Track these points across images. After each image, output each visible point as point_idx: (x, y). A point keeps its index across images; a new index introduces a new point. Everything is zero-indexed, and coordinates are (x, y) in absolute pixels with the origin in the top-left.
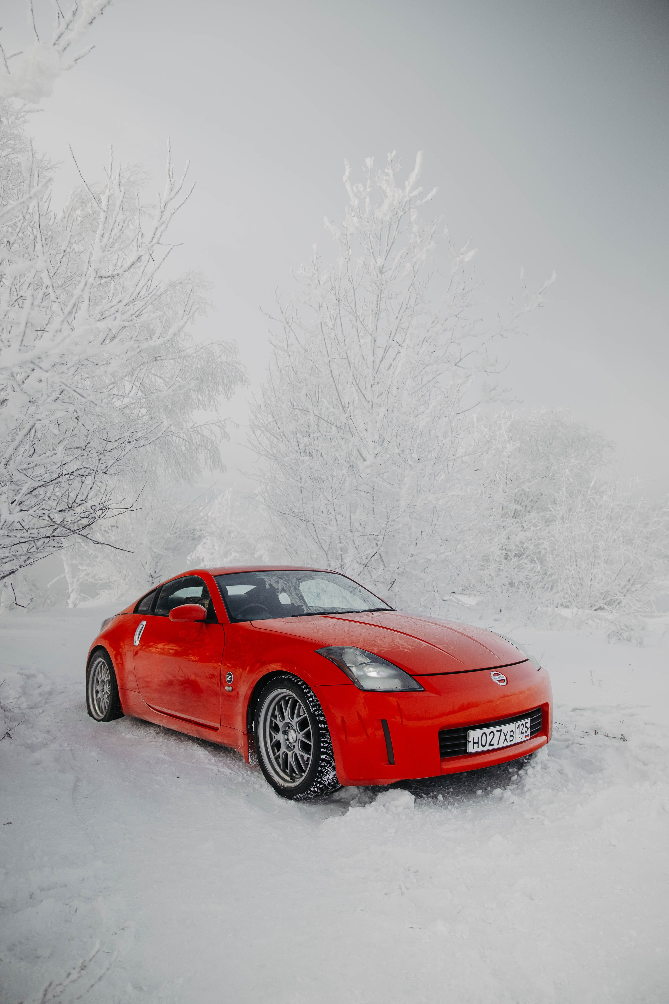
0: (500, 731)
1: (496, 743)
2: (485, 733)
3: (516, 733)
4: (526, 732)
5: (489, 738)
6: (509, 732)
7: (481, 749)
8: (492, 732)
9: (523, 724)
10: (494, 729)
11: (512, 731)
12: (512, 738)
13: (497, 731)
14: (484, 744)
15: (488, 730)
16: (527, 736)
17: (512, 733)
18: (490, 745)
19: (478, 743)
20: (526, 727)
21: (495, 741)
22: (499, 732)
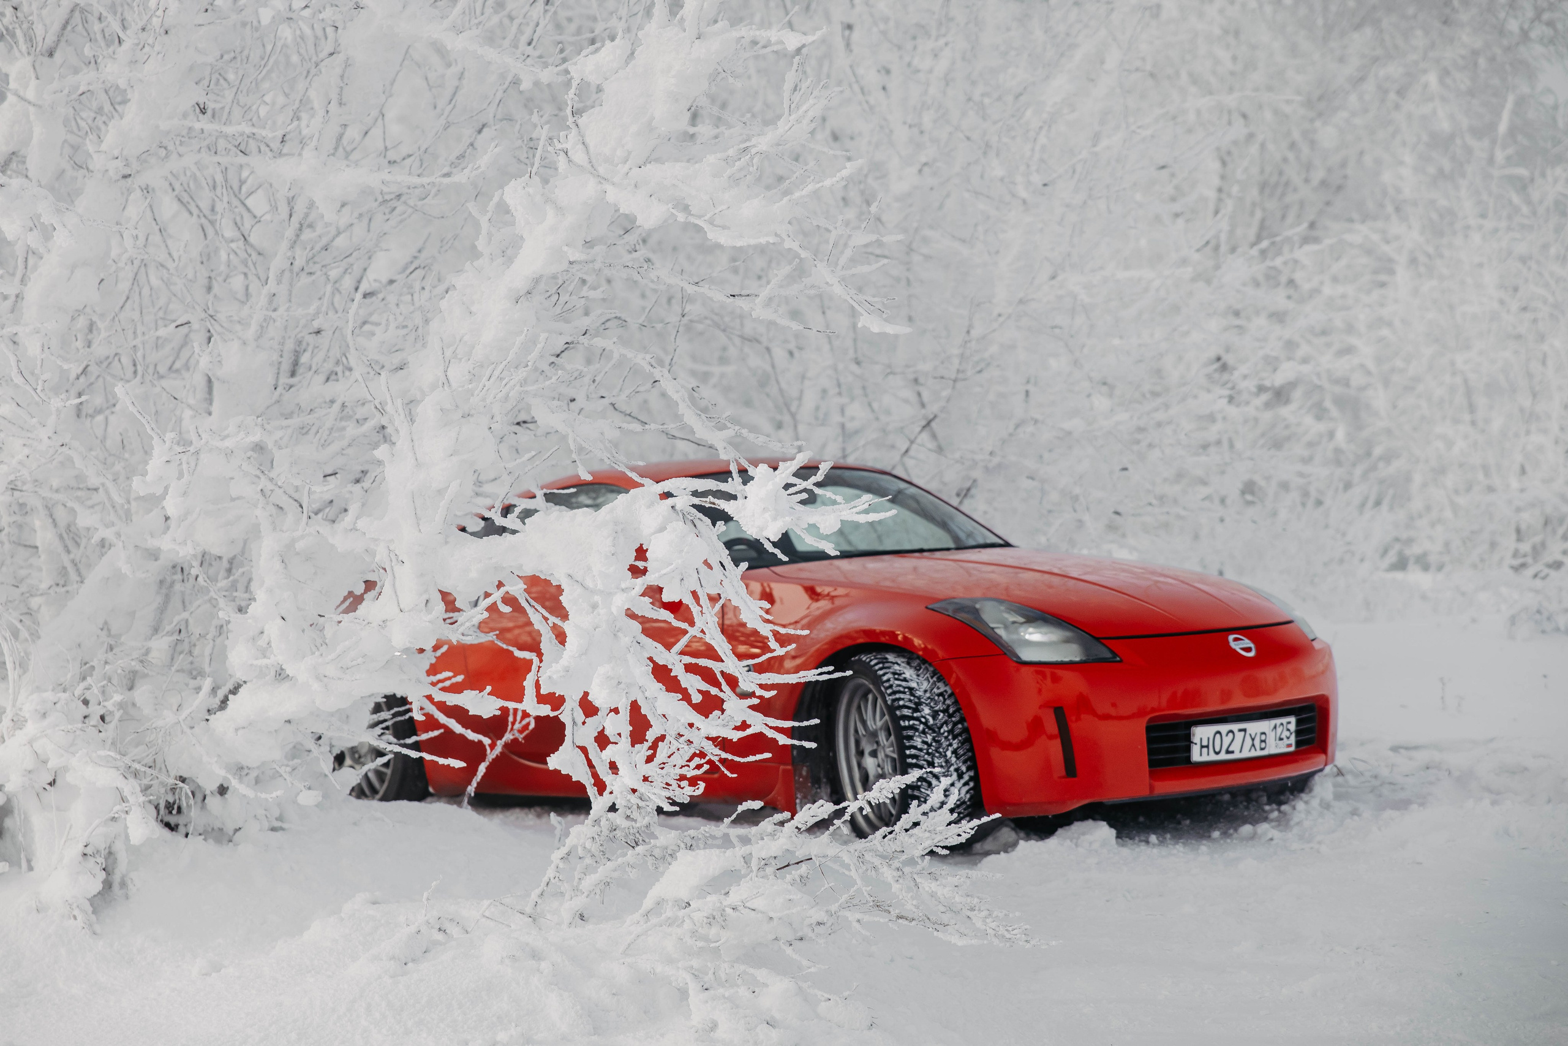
0: (1245, 730)
1: (1237, 750)
2: (1219, 732)
3: (1271, 738)
4: (1288, 738)
5: (1227, 740)
6: (1258, 735)
7: (1213, 757)
8: (1231, 731)
9: (1282, 724)
10: (1235, 727)
11: (1264, 733)
12: (1263, 745)
13: (1240, 730)
14: (1217, 750)
15: (1224, 728)
16: (1289, 746)
17: (1263, 737)
18: (1228, 752)
19: (1207, 747)
20: (1288, 730)
21: (1235, 747)
22: (1243, 733)
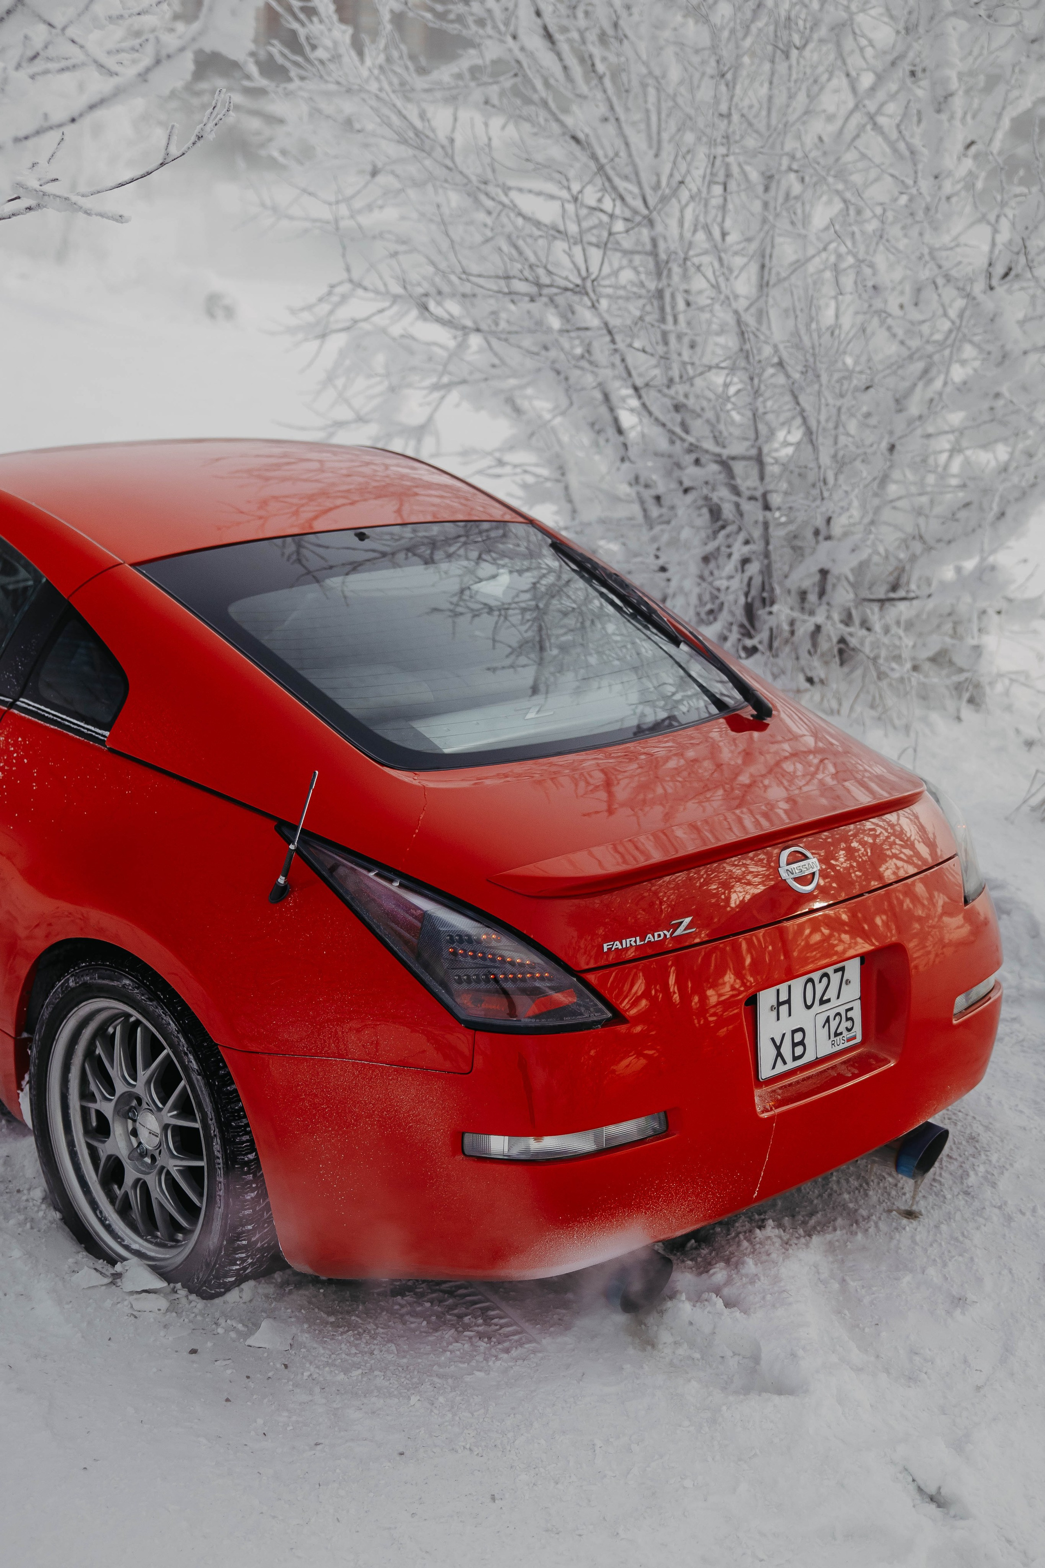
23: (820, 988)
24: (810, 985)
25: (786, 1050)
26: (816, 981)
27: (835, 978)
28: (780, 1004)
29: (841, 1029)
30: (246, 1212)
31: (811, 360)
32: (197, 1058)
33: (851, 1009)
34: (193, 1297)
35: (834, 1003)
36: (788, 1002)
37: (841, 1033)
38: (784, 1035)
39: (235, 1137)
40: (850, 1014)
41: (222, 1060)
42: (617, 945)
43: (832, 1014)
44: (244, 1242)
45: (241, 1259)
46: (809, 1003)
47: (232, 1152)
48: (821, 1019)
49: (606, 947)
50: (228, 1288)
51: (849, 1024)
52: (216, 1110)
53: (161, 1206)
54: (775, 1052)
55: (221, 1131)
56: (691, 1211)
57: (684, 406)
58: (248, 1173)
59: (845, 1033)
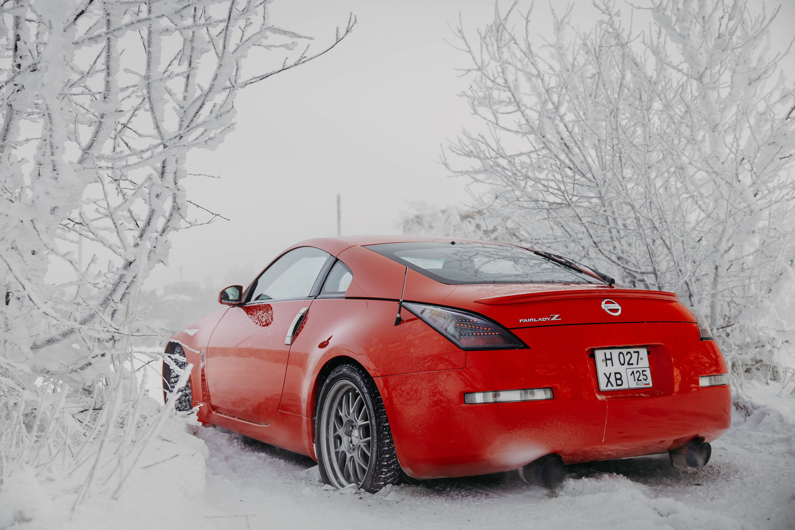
23: (627, 358)
24: (621, 355)
25: (612, 379)
26: (625, 354)
27: (635, 356)
28: (606, 360)
29: (641, 378)
30: (386, 448)
31: (661, 214)
32: (367, 388)
33: (645, 371)
34: (367, 493)
35: (635, 366)
36: (611, 359)
37: (641, 380)
38: (610, 374)
39: (380, 416)
40: (644, 373)
41: (377, 387)
42: (526, 320)
43: (635, 371)
44: (386, 463)
45: (385, 472)
46: (622, 362)
47: (379, 421)
48: (630, 371)
49: (520, 321)
50: (380, 487)
51: (645, 378)
52: (373, 406)
53: (359, 464)
54: (607, 380)
55: (375, 414)
56: (570, 439)
57: (622, 258)
58: (385, 431)
59: (643, 381)
